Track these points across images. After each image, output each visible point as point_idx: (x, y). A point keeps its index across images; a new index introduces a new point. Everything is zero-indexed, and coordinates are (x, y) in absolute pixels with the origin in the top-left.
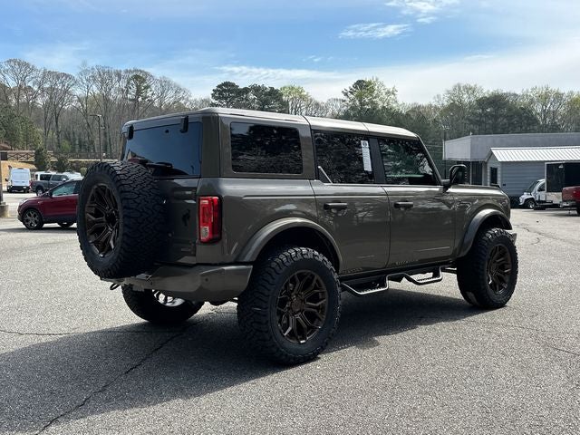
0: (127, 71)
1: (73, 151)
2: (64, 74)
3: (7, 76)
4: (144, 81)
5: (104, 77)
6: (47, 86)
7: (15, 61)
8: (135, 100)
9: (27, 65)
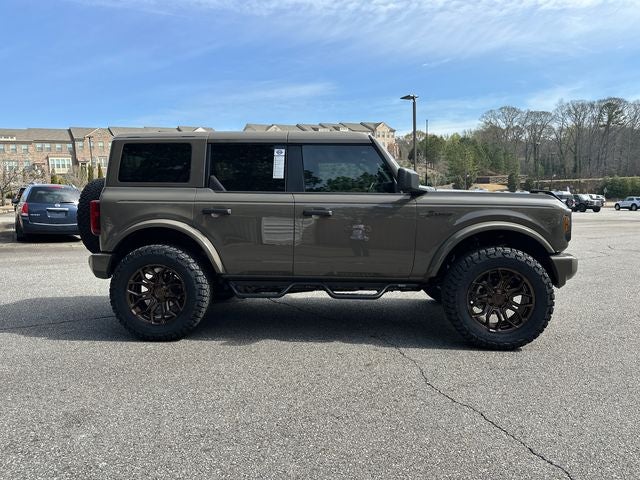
0: (600, 101)
1: (546, 173)
2: (544, 113)
3: (499, 120)
4: (616, 107)
5: (578, 110)
6: (528, 124)
7: (505, 108)
8: (607, 126)
9: (515, 109)
